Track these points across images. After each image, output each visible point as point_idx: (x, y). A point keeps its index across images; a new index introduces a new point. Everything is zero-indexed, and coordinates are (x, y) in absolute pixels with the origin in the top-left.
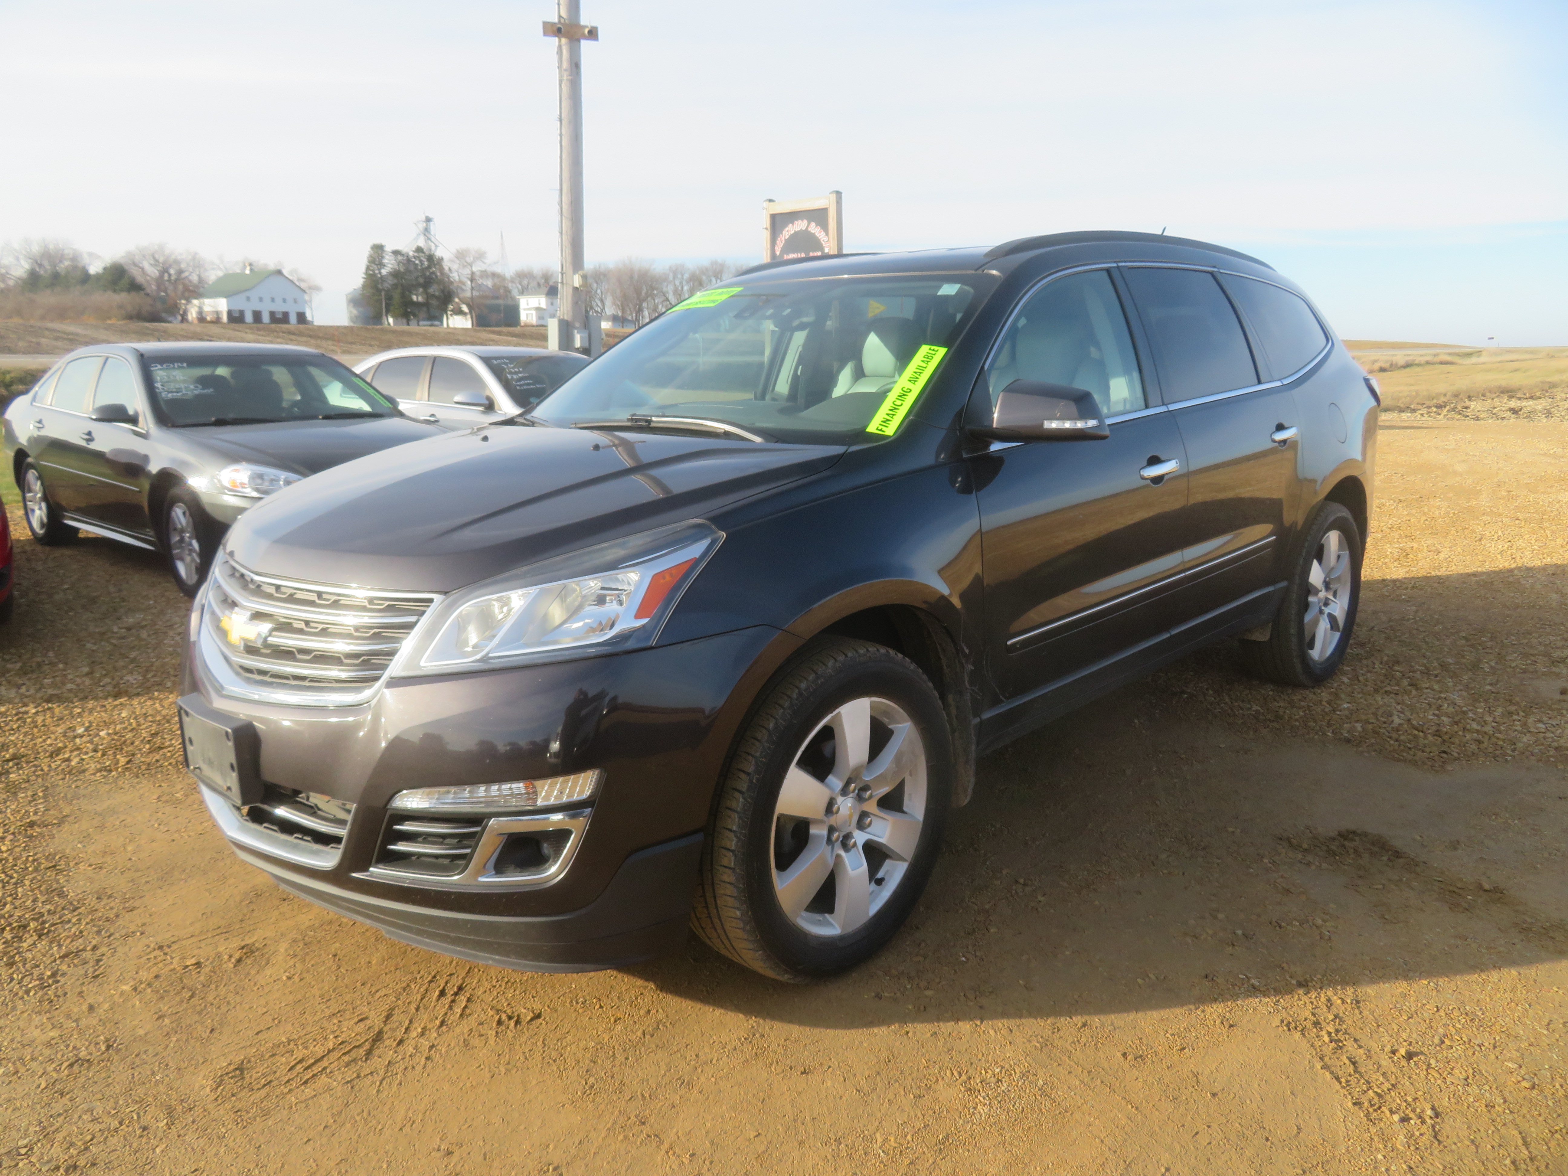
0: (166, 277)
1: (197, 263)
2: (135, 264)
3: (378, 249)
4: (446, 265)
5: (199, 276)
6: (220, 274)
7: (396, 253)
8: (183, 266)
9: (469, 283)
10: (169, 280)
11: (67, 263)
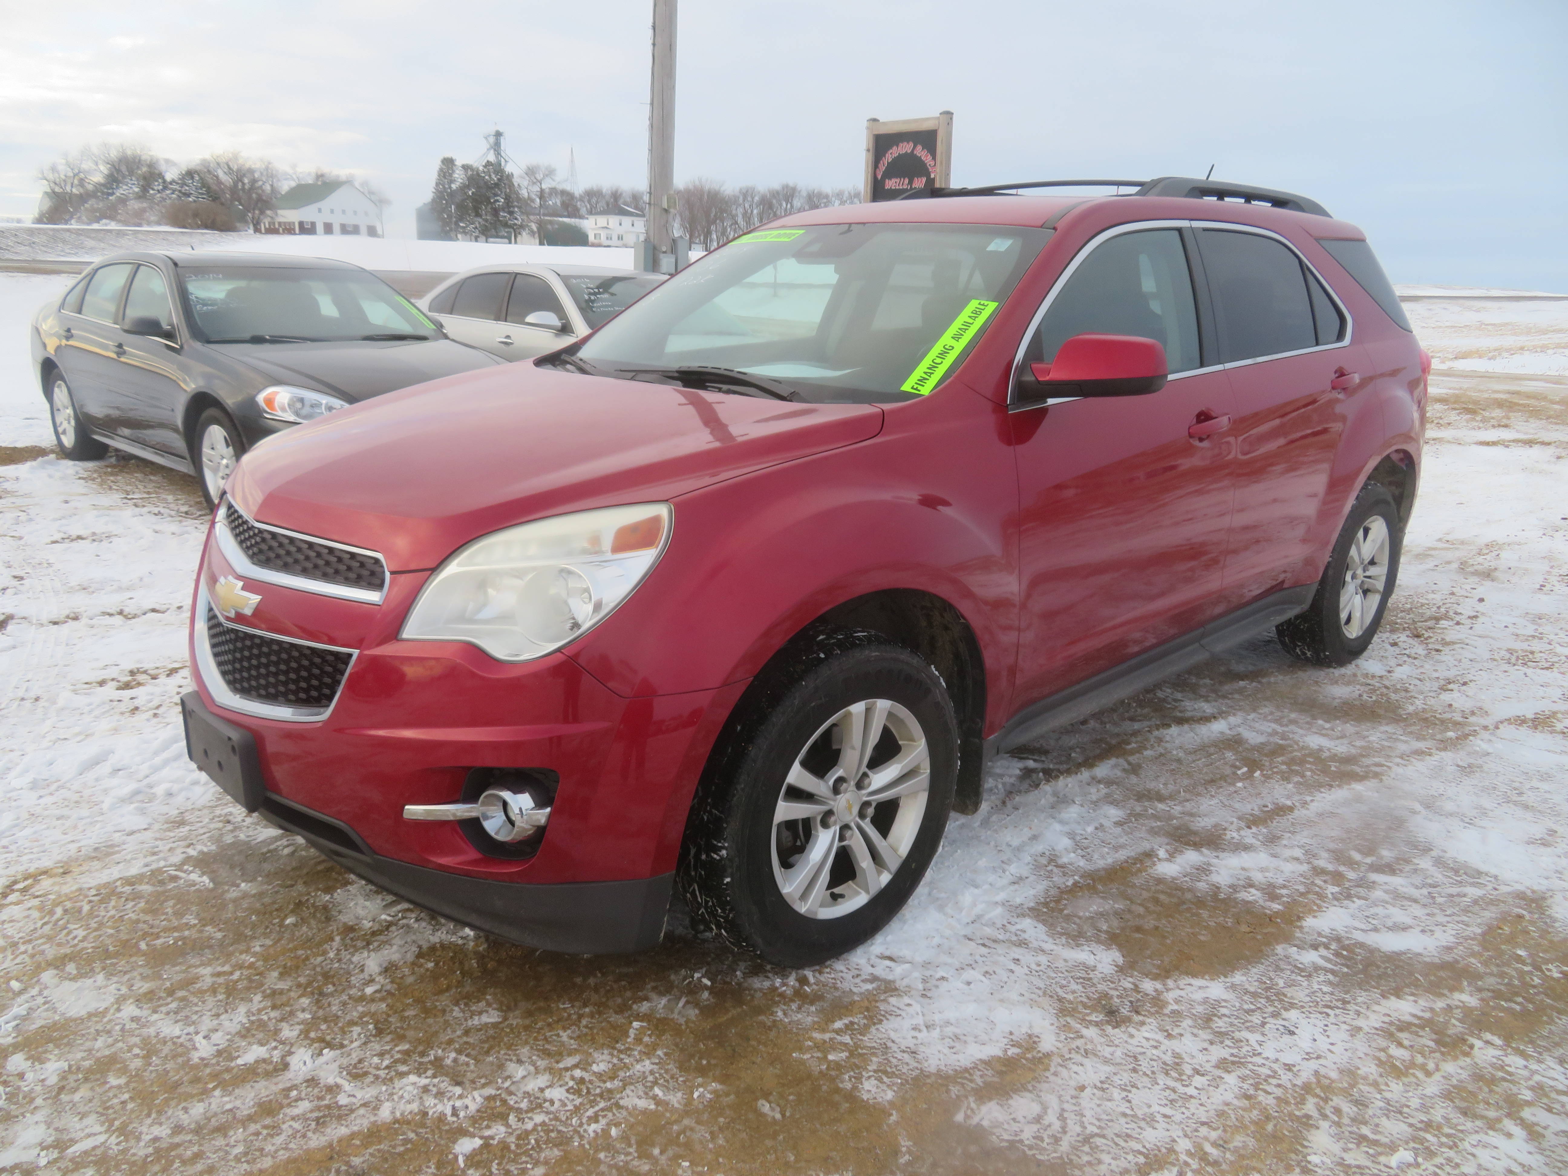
0: (240, 185)
1: (270, 173)
2: (209, 172)
3: (448, 163)
4: (516, 181)
5: (272, 186)
6: (293, 184)
7: (466, 167)
8: (256, 175)
9: (538, 200)
10: (243, 189)
11: (144, 169)
